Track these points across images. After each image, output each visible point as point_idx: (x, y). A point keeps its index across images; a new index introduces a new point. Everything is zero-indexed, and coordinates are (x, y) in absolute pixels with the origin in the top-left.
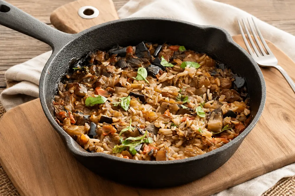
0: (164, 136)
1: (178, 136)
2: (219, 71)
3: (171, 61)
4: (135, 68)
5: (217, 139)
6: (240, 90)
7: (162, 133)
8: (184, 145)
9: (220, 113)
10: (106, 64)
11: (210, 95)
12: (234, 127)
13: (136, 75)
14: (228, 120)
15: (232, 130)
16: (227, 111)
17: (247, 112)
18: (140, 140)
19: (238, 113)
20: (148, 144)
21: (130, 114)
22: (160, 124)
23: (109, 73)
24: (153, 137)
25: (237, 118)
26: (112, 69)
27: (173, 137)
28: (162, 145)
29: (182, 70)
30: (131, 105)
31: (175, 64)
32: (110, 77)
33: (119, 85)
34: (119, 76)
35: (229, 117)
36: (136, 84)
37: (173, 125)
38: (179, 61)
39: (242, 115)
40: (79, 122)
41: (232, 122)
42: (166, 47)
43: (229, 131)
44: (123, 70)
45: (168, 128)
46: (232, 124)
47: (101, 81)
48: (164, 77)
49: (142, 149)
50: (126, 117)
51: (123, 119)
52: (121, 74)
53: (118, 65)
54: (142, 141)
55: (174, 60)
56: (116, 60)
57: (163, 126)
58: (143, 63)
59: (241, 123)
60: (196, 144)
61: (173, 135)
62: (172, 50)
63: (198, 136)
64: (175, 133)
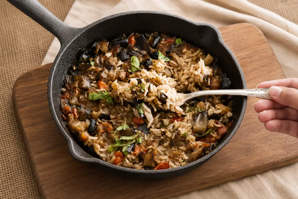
0: (154, 135)
1: (167, 137)
5: (200, 143)
7: (152, 132)
8: (171, 145)
9: (206, 116)
15: (215, 133)
16: (212, 113)
19: (222, 115)
27: (162, 138)
28: (151, 147)
32: (111, 69)
34: (120, 68)
41: (216, 125)
42: (164, 39)
43: (212, 134)
44: (123, 63)
45: (158, 128)
54: (134, 141)
56: (118, 51)
58: (141, 56)
59: (223, 126)
60: (181, 148)
62: (168, 42)
63: (183, 139)
64: (164, 133)
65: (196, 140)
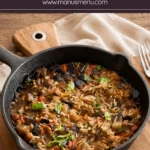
2: (123, 85)
3: (91, 76)
4: (67, 81)
6: (135, 100)
10: (47, 78)
11: (115, 103)
12: (130, 127)
13: (67, 87)
14: (126, 122)
17: (139, 116)
18: (66, 138)
20: (71, 140)
21: (62, 116)
22: (81, 125)
23: (49, 85)
25: (132, 121)
26: (51, 82)
29: (98, 84)
30: (62, 110)
31: (94, 78)
33: (55, 94)
35: (127, 120)
36: (66, 93)
37: (89, 125)
38: (96, 77)
39: (136, 119)
40: (27, 122)
46: (129, 125)
47: (43, 91)
48: (85, 88)
49: (67, 144)
50: (59, 119)
51: (56, 120)
52: (57, 85)
53: (55, 79)
55: (94, 75)
57: (82, 126)
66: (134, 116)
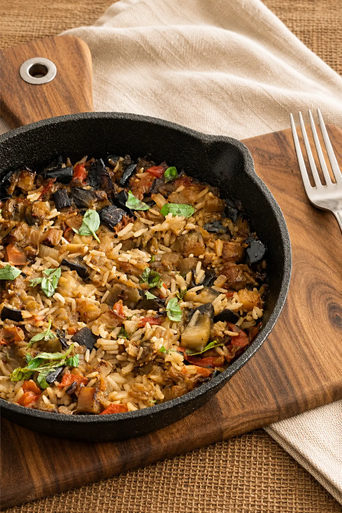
0: (104, 353)
1: (128, 356)
2: (227, 223)
3: (147, 198)
4: (82, 208)
5: (192, 369)
6: (254, 267)
7: (101, 346)
8: (136, 372)
9: (209, 314)
10: (34, 197)
11: (200, 274)
12: (228, 341)
13: (80, 224)
14: (220, 327)
15: (224, 347)
16: (222, 308)
17: (257, 313)
18: (59, 360)
19: (241, 313)
20: (72, 368)
21: (55, 302)
22: (101, 330)
23: (35, 217)
24: (85, 354)
25: (239, 323)
26: (41, 209)
27: (118, 357)
28: (94, 374)
29: (162, 220)
31: (152, 204)
32: (35, 224)
33: (47, 243)
34: (52, 222)
35: (223, 321)
36: (78, 243)
37: (123, 332)
38: (160, 200)
39: (248, 318)
41: (228, 332)
42: (143, 169)
43: (219, 350)
44: (59, 213)
45: (112, 339)
46: (226, 336)
47: (17, 233)
48: (125, 232)
49: (60, 378)
50: (48, 309)
51: (40, 313)
52: (55, 219)
53: (54, 200)
54: (62, 363)
55: (153, 195)
56: (53, 190)
57: (104, 333)
58: (96, 200)
59: (243, 334)
60: (153, 377)
61: (120, 353)
62: (151, 174)
63: (160, 360)
64: (122, 349)
65: (186, 362)
66: (246, 310)
